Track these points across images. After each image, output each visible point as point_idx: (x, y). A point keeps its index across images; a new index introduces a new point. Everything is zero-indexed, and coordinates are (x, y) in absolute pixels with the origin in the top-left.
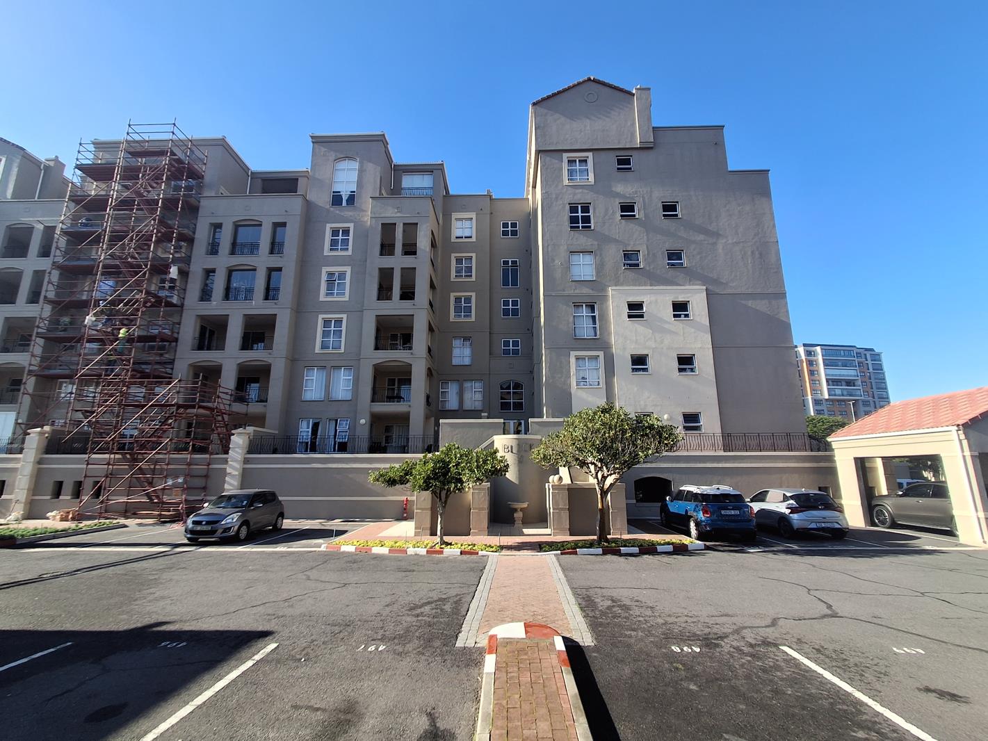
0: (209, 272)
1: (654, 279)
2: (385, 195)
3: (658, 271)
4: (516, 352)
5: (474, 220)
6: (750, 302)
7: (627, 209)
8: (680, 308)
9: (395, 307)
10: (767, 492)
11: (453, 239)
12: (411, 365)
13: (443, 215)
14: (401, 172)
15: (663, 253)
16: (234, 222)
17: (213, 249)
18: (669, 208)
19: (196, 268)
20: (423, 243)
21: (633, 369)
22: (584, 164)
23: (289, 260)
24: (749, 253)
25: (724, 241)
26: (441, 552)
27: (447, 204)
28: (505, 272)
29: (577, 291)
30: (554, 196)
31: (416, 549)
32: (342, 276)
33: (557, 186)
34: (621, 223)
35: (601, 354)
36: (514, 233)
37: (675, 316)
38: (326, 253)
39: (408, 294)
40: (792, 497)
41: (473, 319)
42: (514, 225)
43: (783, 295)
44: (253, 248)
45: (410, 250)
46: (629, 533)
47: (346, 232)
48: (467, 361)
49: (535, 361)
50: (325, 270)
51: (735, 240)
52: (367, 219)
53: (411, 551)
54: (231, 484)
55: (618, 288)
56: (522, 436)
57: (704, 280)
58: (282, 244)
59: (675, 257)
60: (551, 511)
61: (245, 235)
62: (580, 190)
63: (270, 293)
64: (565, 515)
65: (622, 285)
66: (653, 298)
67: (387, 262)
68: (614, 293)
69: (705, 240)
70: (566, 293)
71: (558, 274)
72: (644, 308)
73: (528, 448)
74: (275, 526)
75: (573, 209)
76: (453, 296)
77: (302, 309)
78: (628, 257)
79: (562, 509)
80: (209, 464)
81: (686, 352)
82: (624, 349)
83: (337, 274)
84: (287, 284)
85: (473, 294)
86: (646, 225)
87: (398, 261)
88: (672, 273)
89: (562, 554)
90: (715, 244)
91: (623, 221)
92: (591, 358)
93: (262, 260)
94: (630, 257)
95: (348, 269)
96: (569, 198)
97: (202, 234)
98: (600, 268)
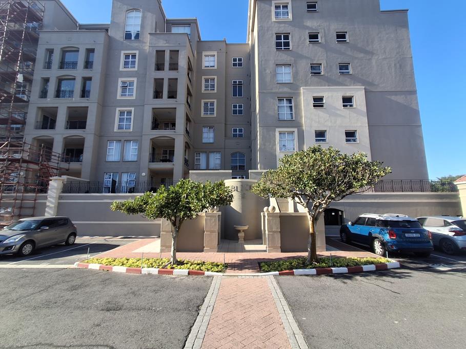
0: (46, 80)
1: (330, 82)
2: (158, 32)
3: (333, 77)
4: (241, 136)
5: (216, 56)
6: (393, 96)
7: (313, 37)
8: (347, 101)
9: (164, 102)
10: (425, 218)
11: (203, 68)
12: (174, 139)
13: (197, 53)
14: (171, 24)
15: (336, 65)
16: (61, 48)
17: (48, 65)
18: (341, 36)
19: (37, 77)
20: (183, 63)
21: (316, 140)
22: (286, 8)
23: (96, 73)
24: (393, 65)
25: (376, 57)
26: (171, 273)
27: (200, 46)
28: (235, 87)
29: (281, 90)
30: (266, 29)
31: (150, 269)
32: (131, 84)
33: (268, 22)
34: (309, 46)
35: (296, 130)
36: (240, 65)
37: (344, 106)
38: (121, 69)
39: (172, 95)
40: (454, 223)
41: (215, 115)
42: (240, 60)
43: (413, 92)
44: (74, 65)
45: (174, 66)
46: (327, 250)
47: (134, 56)
48: (211, 141)
49: (253, 138)
50: (120, 80)
51: (384, 57)
52: (147, 48)
53: (145, 271)
54: (48, 213)
55: (307, 87)
56: (245, 180)
57: (363, 82)
58: (92, 63)
59: (344, 69)
60: (267, 232)
61: (69, 57)
62: (283, 25)
63: (85, 93)
64: (278, 237)
65: (310, 86)
66: (330, 94)
67: (160, 75)
68: (304, 91)
69: (364, 57)
70: (274, 91)
71: (268, 79)
72: (324, 101)
73: (248, 188)
74: (67, 242)
75: (278, 37)
76: (203, 101)
77: (105, 105)
78: (314, 69)
79: (274, 232)
80: (35, 200)
81: (351, 129)
82: (311, 127)
83: (128, 82)
84: (95, 88)
85: (215, 101)
86: (326, 47)
87: (166, 74)
88: (342, 78)
89: (280, 274)
90: (370, 59)
91: (311, 45)
92: (289, 133)
93: (80, 72)
94: (315, 69)
95: (135, 80)
96: (276, 29)
97: (41, 55)
98: (295, 75)
